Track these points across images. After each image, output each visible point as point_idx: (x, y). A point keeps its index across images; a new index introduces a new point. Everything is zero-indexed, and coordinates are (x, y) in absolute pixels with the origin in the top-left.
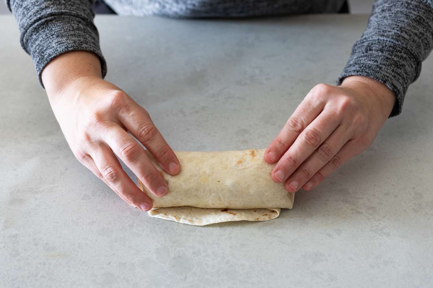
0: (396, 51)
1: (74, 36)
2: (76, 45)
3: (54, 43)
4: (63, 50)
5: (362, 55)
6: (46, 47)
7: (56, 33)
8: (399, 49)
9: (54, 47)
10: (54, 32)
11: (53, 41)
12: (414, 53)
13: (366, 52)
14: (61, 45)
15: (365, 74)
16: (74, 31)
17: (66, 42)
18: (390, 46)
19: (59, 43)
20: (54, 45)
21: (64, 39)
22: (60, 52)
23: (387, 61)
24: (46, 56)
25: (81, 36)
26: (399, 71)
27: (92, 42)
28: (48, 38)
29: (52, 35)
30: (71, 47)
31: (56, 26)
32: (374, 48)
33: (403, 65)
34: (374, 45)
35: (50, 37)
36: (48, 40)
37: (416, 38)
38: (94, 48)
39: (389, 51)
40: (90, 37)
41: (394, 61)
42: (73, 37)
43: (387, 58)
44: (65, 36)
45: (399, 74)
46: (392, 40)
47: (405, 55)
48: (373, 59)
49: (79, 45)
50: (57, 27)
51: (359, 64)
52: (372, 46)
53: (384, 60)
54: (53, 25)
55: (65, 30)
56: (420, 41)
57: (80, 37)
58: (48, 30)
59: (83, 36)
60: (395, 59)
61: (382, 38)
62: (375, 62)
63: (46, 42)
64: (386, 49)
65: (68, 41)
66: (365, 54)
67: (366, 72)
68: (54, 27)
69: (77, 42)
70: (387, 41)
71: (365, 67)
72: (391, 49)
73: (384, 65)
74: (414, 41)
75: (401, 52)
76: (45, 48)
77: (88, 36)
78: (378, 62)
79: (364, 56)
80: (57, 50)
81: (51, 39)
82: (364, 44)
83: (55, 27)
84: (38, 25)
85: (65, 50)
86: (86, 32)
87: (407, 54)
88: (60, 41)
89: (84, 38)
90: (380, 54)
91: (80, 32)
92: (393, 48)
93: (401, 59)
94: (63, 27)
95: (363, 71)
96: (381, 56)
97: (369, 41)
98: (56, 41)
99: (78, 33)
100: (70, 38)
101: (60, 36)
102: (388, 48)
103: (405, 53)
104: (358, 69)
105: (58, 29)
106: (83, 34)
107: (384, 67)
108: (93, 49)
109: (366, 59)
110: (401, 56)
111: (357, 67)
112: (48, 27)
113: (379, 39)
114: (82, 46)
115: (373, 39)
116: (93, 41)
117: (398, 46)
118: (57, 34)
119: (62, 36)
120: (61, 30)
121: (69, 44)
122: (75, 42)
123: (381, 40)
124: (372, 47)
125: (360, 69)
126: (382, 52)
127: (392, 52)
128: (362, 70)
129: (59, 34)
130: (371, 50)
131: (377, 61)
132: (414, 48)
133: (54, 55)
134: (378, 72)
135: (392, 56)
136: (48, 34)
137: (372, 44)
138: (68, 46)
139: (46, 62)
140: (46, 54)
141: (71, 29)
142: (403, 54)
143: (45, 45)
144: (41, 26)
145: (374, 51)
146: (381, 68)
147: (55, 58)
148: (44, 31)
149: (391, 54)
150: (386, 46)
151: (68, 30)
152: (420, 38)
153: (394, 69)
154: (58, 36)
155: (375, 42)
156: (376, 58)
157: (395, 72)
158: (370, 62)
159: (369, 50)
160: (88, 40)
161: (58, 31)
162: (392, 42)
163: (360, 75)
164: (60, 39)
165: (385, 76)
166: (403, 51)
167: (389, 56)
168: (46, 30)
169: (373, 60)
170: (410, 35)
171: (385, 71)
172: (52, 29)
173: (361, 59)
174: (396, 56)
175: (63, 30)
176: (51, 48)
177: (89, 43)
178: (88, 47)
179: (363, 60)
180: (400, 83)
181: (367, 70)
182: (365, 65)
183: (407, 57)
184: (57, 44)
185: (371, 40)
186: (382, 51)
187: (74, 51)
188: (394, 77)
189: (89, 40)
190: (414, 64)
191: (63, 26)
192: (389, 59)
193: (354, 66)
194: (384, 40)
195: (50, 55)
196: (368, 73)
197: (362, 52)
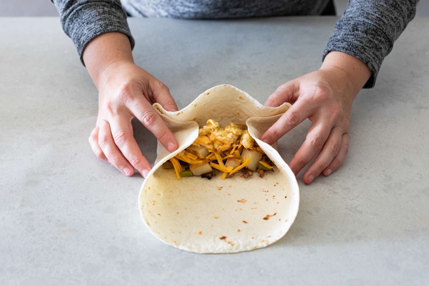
0: (377, 36)
1: (100, 20)
2: (102, 29)
3: (85, 30)
4: (92, 36)
5: (350, 33)
6: (81, 34)
7: (86, 21)
8: (379, 33)
9: (86, 34)
10: (85, 20)
11: (84, 28)
12: (390, 38)
13: (353, 31)
14: (90, 31)
15: (353, 53)
16: (100, 15)
17: (94, 27)
18: (373, 30)
19: (89, 29)
20: (86, 32)
21: (93, 24)
22: (91, 38)
23: (370, 44)
24: (82, 43)
25: (107, 20)
26: (378, 53)
27: (117, 22)
28: (81, 26)
29: (83, 23)
30: (98, 32)
31: (85, 14)
32: (360, 29)
33: (381, 48)
34: (360, 26)
35: (82, 25)
36: (81, 28)
37: (392, 23)
38: (118, 27)
39: (372, 34)
40: (115, 17)
41: (375, 44)
42: (99, 21)
43: (370, 41)
44: (93, 22)
47: (383, 40)
48: (359, 39)
49: (105, 28)
50: (86, 14)
51: (347, 42)
52: (358, 26)
53: (368, 43)
54: (83, 14)
55: (93, 17)
57: (105, 20)
58: (79, 19)
59: (108, 19)
60: (376, 42)
61: (367, 21)
62: (361, 43)
63: (80, 30)
64: (370, 31)
65: (96, 26)
66: (353, 33)
67: (353, 51)
68: (83, 15)
69: (104, 25)
70: (371, 24)
71: (352, 46)
72: (374, 32)
73: (368, 47)
75: (381, 36)
76: (80, 36)
77: (112, 17)
78: (363, 43)
79: (351, 35)
80: (89, 36)
81: (83, 27)
82: (350, 22)
83: (85, 15)
84: (71, 16)
85: (94, 36)
86: (111, 14)
87: (385, 38)
88: (90, 28)
89: (109, 20)
90: (365, 36)
91: (105, 15)
92: (375, 32)
93: (380, 43)
94: (90, 14)
95: (351, 50)
96: (366, 38)
97: (355, 20)
98: (87, 28)
99: (104, 17)
100: (97, 23)
101: (89, 22)
102: (371, 31)
103: (383, 37)
104: (346, 46)
105: (87, 16)
106: (109, 16)
107: (367, 49)
108: (118, 29)
109: (354, 38)
110: (381, 40)
111: (344, 45)
112: (80, 16)
113: (364, 21)
114: (108, 29)
115: (359, 19)
116: (118, 20)
117: (379, 30)
118: (87, 21)
119: (91, 23)
120: (90, 17)
121: (97, 29)
122: (101, 26)
123: (366, 22)
124: (358, 27)
125: (348, 47)
126: (367, 34)
127: (374, 36)
128: (350, 48)
129: (89, 21)
130: (357, 30)
131: (361, 42)
132: (391, 33)
133: (87, 41)
134: (363, 54)
135: (374, 39)
136: (80, 23)
137: (358, 24)
138: (96, 31)
139: (82, 48)
140: (81, 41)
141: (97, 14)
142: (382, 38)
143: (80, 33)
144: (73, 16)
145: (360, 32)
146: (365, 49)
147: (88, 43)
148: (77, 21)
149: (374, 37)
150: (370, 29)
151: (95, 16)
152: (394, 22)
153: (375, 51)
154: (87, 23)
155: (361, 22)
156: (361, 39)
157: (375, 54)
158: (356, 42)
159: (355, 29)
160: (112, 21)
161: (87, 19)
162: (375, 26)
163: (348, 53)
164: (89, 26)
165: (368, 57)
166: (382, 36)
167: (372, 40)
168: (78, 19)
169: (359, 41)
170: (388, 20)
171: (368, 53)
172: (82, 18)
173: (348, 36)
174: (377, 39)
175: (91, 16)
176: (84, 35)
177: (113, 24)
178: (113, 28)
179: (351, 38)
181: (354, 50)
182: (353, 44)
183: (385, 41)
184: (88, 31)
185: (357, 20)
186: (366, 32)
187: (101, 34)
188: (374, 58)
189: (114, 21)
191: (91, 13)
192: (372, 42)
193: (342, 42)
194: (368, 23)
195: (84, 42)
196: (355, 53)
197: (349, 30)
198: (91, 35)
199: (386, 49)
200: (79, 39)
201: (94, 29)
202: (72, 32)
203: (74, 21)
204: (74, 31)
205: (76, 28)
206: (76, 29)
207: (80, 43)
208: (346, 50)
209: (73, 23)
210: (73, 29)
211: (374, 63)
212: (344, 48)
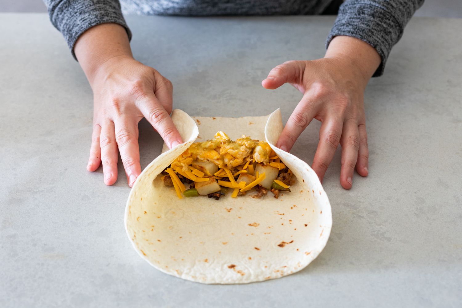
0: (386, 19)
1: (95, 10)
2: (98, 19)
3: (78, 20)
4: (87, 27)
5: (355, 16)
6: (72, 25)
7: (78, 11)
8: (388, 16)
9: (79, 24)
10: (77, 10)
11: (77, 19)
12: (400, 22)
13: (359, 14)
14: (84, 22)
15: (359, 36)
16: (95, 5)
17: (88, 18)
18: (381, 13)
19: (83, 20)
20: (79, 23)
21: (87, 15)
22: (85, 28)
23: (378, 27)
24: (74, 34)
25: (102, 9)
26: (387, 37)
27: (113, 12)
28: (72, 16)
29: (76, 13)
30: (94, 23)
31: (77, 3)
32: (366, 12)
33: (390, 32)
34: (366, 9)
35: (74, 15)
36: (73, 18)
37: (401, 7)
38: (115, 18)
39: (380, 17)
40: (110, 8)
41: (384, 27)
42: (94, 12)
43: (378, 24)
44: (86, 13)
45: (386, 40)
46: (383, 7)
47: (392, 23)
48: (365, 23)
50: (79, 4)
51: (353, 26)
52: (364, 9)
53: (375, 26)
54: (75, 3)
55: (87, 6)
56: (404, 10)
57: (101, 10)
58: (71, 8)
59: (104, 9)
60: (385, 26)
61: (374, 4)
62: (367, 26)
63: (71, 20)
64: (377, 14)
65: (90, 16)
66: (358, 16)
67: (359, 35)
68: (75, 4)
69: (99, 16)
70: (378, 7)
71: (358, 29)
72: (381, 15)
73: (375, 30)
74: (399, 10)
75: (389, 20)
76: (71, 27)
77: (108, 7)
78: (370, 26)
79: (357, 18)
80: (82, 27)
81: (75, 17)
82: (355, 6)
83: (77, 5)
84: (61, 5)
85: (89, 27)
86: (106, 4)
87: (394, 22)
88: (83, 18)
89: (105, 10)
90: (372, 19)
91: (100, 5)
92: (383, 15)
93: (389, 26)
94: (84, 4)
95: (357, 33)
96: (372, 21)
97: (361, 4)
98: (80, 18)
99: (99, 6)
100: (92, 13)
101: (82, 12)
102: (379, 14)
103: (392, 21)
104: (352, 30)
105: (80, 6)
106: (104, 6)
107: (375, 32)
108: (114, 20)
109: (360, 22)
110: (389, 24)
111: (350, 28)
112: (71, 6)
113: (370, 4)
114: (104, 19)
115: (365, 2)
116: (114, 10)
117: (387, 13)
118: (80, 11)
119: (85, 13)
120: (83, 7)
121: (92, 19)
122: (96, 17)
123: (373, 5)
124: (365, 11)
125: (354, 30)
126: (374, 17)
127: (382, 19)
128: (356, 32)
129: (82, 11)
130: (363, 13)
131: (368, 25)
132: (400, 16)
133: (80, 32)
134: (371, 37)
135: (382, 22)
136: (72, 13)
137: (364, 7)
138: (91, 22)
139: (75, 40)
140: (73, 33)
141: (92, 4)
142: (390, 21)
143: (71, 23)
144: (64, 5)
145: (366, 15)
146: (372, 33)
147: (82, 35)
148: (68, 10)
149: (381, 21)
150: (377, 12)
151: (89, 6)
152: (404, 7)
153: (383, 35)
154: (81, 13)
155: (367, 6)
156: (368, 22)
157: (384, 38)
158: (363, 25)
159: (361, 13)
160: (108, 12)
161: (80, 9)
162: (383, 9)
163: (354, 37)
164: (83, 16)
165: (376, 40)
166: (391, 19)
167: (380, 23)
168: (69, 8)
169: (366, 24)
170: (397, 4)
171: (376, 36)
172: (74, 7)
173: (354, 20)
174: (385, 23)
175: (84, 6)
176: (77, 26)
177: (110, 15)
178: (110, 19)
179: (357, 22)
180: (386, 48)
181: (361, 33)
182: (359, 28)
183: (394, 25)
184: (81, 21)
185: (363, 4)
186: (373, 15)
187: (97, 25)
188: (383, 42)
189: (110, 11)
190: (398, 32)
191: (84, 2)
193: (347, 26)
194: (375, 6)
195: (77, 33)
196: (362, 36)
197: (354, 14)
198: (85, 26)
199: (396, 34)
200: (70, 31)
201: (89, 19)
202: (61, 22)
203: (65, 11)
204: (64, 22)
205: (66, 18)
206: (67, 20)
207: (72, 34)
208: (352, 33)
209: (63, 13)
210: (63, 19)
211: (383, 47)
212: (349, 32)
